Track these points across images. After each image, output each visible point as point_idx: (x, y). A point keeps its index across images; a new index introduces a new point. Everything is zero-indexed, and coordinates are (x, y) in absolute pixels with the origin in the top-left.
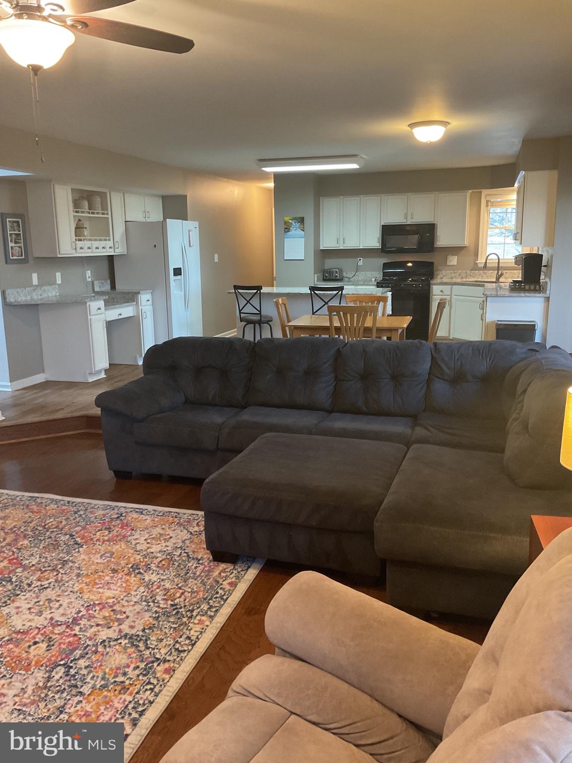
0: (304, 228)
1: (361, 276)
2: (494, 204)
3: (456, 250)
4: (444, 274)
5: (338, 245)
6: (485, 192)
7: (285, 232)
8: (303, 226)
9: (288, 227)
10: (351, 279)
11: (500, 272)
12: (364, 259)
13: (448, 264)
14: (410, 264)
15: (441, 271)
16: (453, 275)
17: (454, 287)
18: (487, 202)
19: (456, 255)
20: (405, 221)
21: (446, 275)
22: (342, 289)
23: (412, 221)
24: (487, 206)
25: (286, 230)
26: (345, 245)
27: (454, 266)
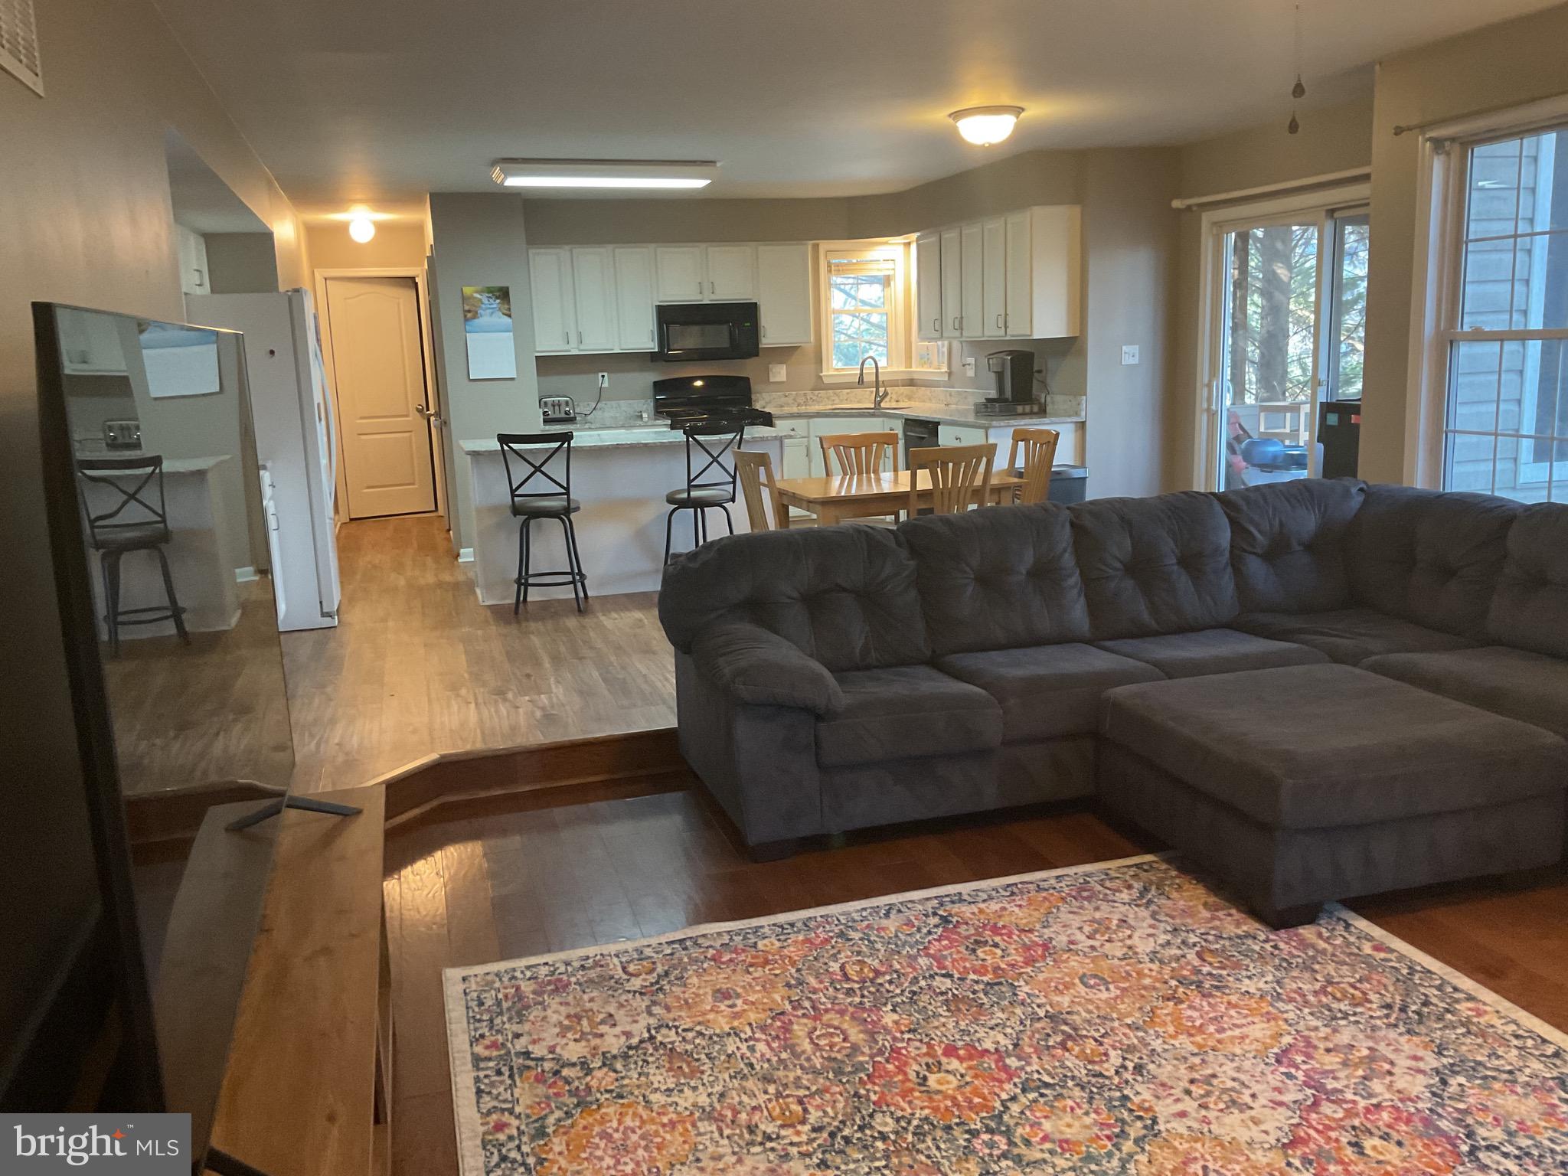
0: (509, 309)
1: (610, 411)
2: (841, 269)
3: (784, 353)
4: (767, 400)
5: (567, 347)
6: (824, 245)
7: (466, 319)
8: (506, 306)
9: (473, 308)
10: (589, 417)
11: (882, 390)
12: (613, 375)
13: (771, 380)
14: (699, 383)
15: (760, 393)
16: (784, 400)
17: (811, 420)
18: (829, 265)
19: (781, 363)
20: (699, 297)
21: (770, 402)
22: (567, 437)
23: (713, 297)
24: (830, 271)
25: (469, 315)
26: (582, 347)
27: (783, 382)
